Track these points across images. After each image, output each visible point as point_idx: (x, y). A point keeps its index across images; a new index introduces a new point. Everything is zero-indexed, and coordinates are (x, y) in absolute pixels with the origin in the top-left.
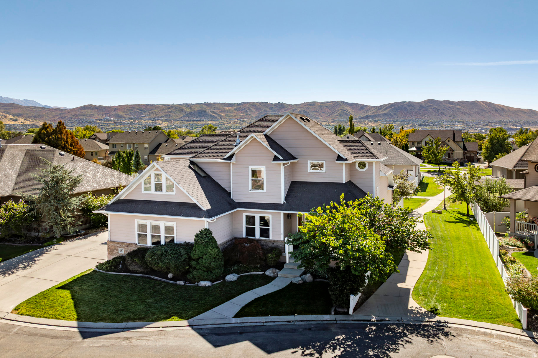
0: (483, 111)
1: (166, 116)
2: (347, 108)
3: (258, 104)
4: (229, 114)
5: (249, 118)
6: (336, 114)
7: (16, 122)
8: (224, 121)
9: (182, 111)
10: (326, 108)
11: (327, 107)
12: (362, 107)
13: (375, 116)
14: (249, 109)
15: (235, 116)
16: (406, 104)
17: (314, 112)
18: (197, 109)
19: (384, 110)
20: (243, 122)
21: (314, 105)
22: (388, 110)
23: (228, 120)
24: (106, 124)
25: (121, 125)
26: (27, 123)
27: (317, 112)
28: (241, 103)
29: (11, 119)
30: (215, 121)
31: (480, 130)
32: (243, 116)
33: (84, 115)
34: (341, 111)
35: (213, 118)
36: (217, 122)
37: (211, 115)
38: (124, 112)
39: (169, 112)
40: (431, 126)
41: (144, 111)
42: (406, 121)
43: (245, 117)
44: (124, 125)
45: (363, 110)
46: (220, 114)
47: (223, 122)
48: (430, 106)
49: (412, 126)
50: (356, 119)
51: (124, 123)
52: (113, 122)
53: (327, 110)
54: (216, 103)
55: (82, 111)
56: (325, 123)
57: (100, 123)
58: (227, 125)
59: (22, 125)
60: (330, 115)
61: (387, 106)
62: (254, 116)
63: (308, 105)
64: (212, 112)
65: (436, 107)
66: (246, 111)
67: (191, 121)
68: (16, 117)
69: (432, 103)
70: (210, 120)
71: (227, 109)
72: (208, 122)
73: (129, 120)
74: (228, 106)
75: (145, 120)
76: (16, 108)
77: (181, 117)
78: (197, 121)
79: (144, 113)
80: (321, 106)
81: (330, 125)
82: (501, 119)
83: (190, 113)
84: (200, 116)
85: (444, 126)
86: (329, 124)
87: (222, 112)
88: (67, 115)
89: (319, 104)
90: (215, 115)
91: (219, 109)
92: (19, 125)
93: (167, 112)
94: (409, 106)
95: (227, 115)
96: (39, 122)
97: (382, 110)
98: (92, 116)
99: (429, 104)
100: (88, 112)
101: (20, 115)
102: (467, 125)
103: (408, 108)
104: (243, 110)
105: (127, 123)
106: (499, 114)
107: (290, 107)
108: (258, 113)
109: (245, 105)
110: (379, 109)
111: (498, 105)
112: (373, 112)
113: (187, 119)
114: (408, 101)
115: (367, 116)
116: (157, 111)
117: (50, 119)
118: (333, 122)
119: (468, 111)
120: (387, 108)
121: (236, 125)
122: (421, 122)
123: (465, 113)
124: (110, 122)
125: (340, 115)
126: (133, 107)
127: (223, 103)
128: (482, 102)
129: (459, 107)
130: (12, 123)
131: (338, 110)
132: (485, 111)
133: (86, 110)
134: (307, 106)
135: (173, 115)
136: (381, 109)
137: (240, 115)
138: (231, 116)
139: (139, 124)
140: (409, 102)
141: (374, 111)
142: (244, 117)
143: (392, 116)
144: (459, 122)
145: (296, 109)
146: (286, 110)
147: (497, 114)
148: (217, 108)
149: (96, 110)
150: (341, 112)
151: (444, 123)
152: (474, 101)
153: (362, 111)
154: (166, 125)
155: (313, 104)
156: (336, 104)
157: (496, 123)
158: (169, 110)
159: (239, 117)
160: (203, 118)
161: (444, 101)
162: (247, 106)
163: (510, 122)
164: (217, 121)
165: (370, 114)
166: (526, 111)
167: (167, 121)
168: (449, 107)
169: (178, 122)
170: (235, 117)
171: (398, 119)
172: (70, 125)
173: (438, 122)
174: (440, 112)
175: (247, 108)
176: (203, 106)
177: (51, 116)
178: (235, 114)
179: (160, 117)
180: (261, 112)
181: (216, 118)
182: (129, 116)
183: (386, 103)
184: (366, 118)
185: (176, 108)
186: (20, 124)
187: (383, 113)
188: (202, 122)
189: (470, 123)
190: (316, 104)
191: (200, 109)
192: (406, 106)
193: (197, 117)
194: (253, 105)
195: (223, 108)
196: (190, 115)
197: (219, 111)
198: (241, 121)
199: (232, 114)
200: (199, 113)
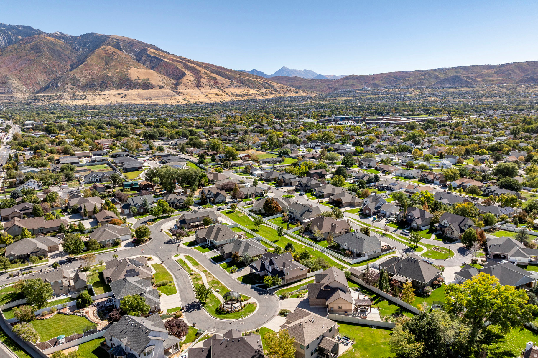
1: (419, 83)
3: (526, 64)
4: (487, 78)
5: (510, 83)
7: (297, 95)
8: (480, 87)
9: (436, 77)
14: (513, 71)
15: (493, 81)
18: (451, 74)
20: (502, 87)
23: (483, 86)
24: (363, 94)
25: (376, 95)
26: (305, 94)
29: (294, 91)
30: (469, 87)
32: (503, 80)
33: (347, 85)
35: (467, 84)
36: (471, 89)
37: (466, 81)
38: (380, 81)
39: (422, 79)
41: (399, 79)
43: (505, 81)
44: (379, 95)
46: (476, 79)
47: (477, 88)
51: (379, 92)
52: (370, 92)
54: (474, 66)
55: (345, 81)
57: (359, 93)
58: (482, 92)
59: (301, 97)
62: (517, 80)
64: (467, 77)
66: (509, 74)
67: (443, 88)
68: (297, 90)
70: (464, 87)
71: (486, 72)
72: (461, 89)
73: (384, 89)
74: (487, 68)
75: (398, 89)
76: (298, 81)
77: (434, 84)
78: (450, 88)
79: (398, 81)
83: (443, 80)
84: (454, 83)
87: (477, 77)
88: (334, 86)
90: (470, 81)
91: (476, 73)
92: (299, 97)
93: (420, 80)
95: (484, 81)
96: (313, 93)
98: (353, 85)
100: (351, 82)
101: (299, 88)
104: (504, 73)
105: (382, 93)
108: (523, 75)
109: (508, 67)
113: (439, 86)
116: (410, 78)
117: (321, 90)
121: (492, 92)
124: (368, 92)
126: (389, 75)
127: (482, 65)
130: (294, 95)
133: (349, 81)
135: (426, 82)
137: (499, 79)
138: (489, 80)
139: (392, 94)
142: (504, 82)
148: (474, 72)
149: (357, 80)
154: (418, 93)
158: (423, 77)
159: (498, 81)
160: (457, 85)
162: (511, 68)
164: (472, 87)
167: (419, 88)
169: (430, 90)
170: (493, 82)
172: (335, 96)
175: (511, 70)
176: (460, 70)
177: (322, 87)
178: (494, 79)
179: (413, 85)
180: (528, 75)
181: (471, 84)
182: (385, 85)
185: (430, 75)
186: (299, 95)
188: (455, 90)
191: (455, 74)
193: (450, 84)
194: (518, 66)
195: (482, 72)
196: (443, 81)
197: (476, 75)
198: (499, 86)
199: (490, 79)
200: (453, 79)
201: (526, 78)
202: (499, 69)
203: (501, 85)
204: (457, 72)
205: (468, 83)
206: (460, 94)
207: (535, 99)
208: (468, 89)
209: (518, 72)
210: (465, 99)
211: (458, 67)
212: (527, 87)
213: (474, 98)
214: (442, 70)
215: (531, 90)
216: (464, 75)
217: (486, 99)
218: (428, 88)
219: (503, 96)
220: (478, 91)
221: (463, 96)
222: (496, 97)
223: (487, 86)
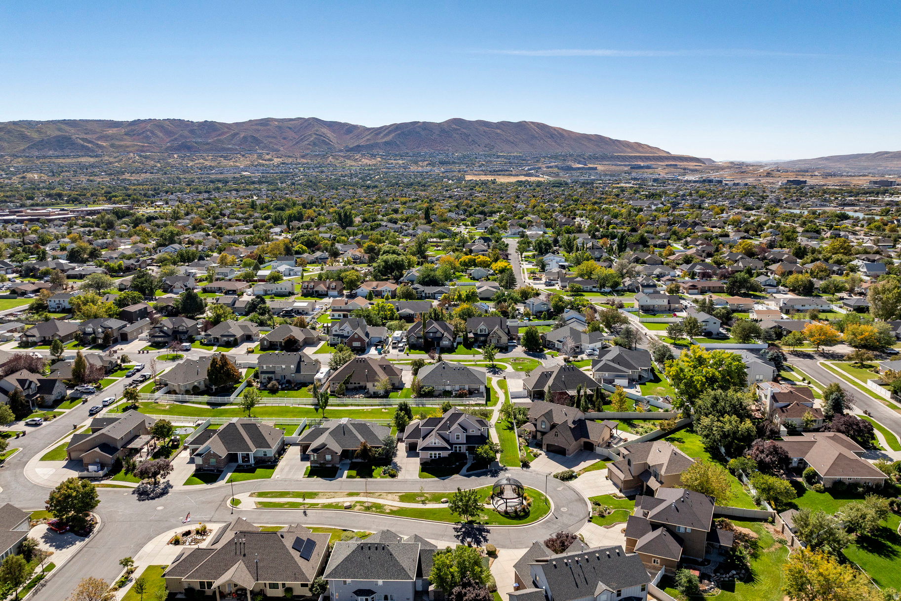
0: (533, 137)
2: (325, 130)
3: (168, 123)
4: (117, 143)
5: (155, 151)
6: (306, 142)
8: (110, 156)
9: (23, 137)
10: (288, 130)
11: (290, 128)
12: (349, 129)
13: (371, 147)
14: (152, 132)
15: (128, 147)
16: (419, 127)
17: (268, 137)
18: (51, 133)
19: (385, 135)
20: (146, 157)
21: (266, 125)
22: (391, 136)
23: (115, 155)
27: (275, 137)
28: (135, 121)
30: (91, 157)
31: (529, 170)
32: (143, 146)
34: (315, 136)
35: (87, 152)
36: (97, 159)
37: (83, 146)
40: (458, 163)
42: (421, 156)
43: (148, 148)
45: (351, 135)
46: (99, 143)
48: (456, 130)
49: (430, 164)
50: (341, 151)
53: (290, 134)
54: (87, 121)
56: (290, 160)
58: (116, 164)
60: (297, 143)
61: (390, 129)
62: (164, 147)
63: (256, 124)
64: (82, 139)
65: (464, 130)
66: (147, 137)
67: (44, 157)
69: (458, 122)
70: (83, 156)
71: (110, 132)
72: (80, 160)
74: (110, 127)
77: (24, 150)
78: (57, 157)
80: (279, 128)
81: (299, 164)
82: (559, 151)
83: (39, 142)
84: (62, 148)
85: (477, 165)
86: (298, 161)
87: (101, 138)
89: (276, 123)
90: (90, 145)
91: (95, 132)
94: (425, 129)
95: (112, 146)
97: (382, 135)
99: (454, 126)
102: (510, 163)
103: (423, 133)
104: (139, 134)
106: (555, 142)
107: (226, 130)
108: (168, 140)
109: (143, 125)
110: (377, 134)
111: (554, 129)
112: (368, 139)
113: (37, 154)
114: (421, 121)
115: (358, 146)
118: (303, 157)
119: (511, 139)
120: (389, 133)
121: (134, 165)
122: (442, 157)
123: (507, 141)
125: (315, 144)
127: (100, 121)
128: (532, 122)
129: (499, 131)
131: (310, 135)
132: (536, 138)
134: (257, 127)
136: (380, 133)
137: (137, 145)
138: (121, 146)
140: (424, 123)
141: (368, 137)
142: (145, 149)
143: (398, 146)
144: (498, 157)
145: (238, 134)
146: (219, 135)
147: (554, 143)
148: (91, 130)
150: (316, 138)
151: (476, 158)
152: (520, 122)
153: (348, 137)
155: (265, 123)
156: (306, 124)
157: (552, 157)
159: (136, 148)
160: (67, 151)
161: (477, 121)
162: (148, 127)
163: (571, 155)
164: (96, 156)
165: (362, 142)
166: (593, 138)
168: (485, 132)
169: (20, 159)
170: (128, 149)
171: (408, 151)
173: (468, 156)
174: (470, 140)
175: (148, 130)
176: (63, 126)
178: (128, 143)
180: (176, 139)
181: (93, 151)
183: (388, 124)
184: (357, 149)
185: (9, 132)
187: (384, 140)
188: (68, 160)
189: (515, 157)
190: (271, 123)
191: (59, 133)
192: (418, 130)
193: (56, 150)
194: (159, 125)
195: (103, 131)
196: (41, 145)
197: (95, 136)
198: (140, 156)
199: (122, 143)
200: (59, 141)
201: (176, 144)
202: (129, 128)
203: (142, 154)
204: (60, 130)
205: (88, 149)
206: (82, 167)
207: (203, 176)
208: (92, 160)
209: (160, 134)
210: (95, 175)
211: (59, 121)
212: (183, 158)
213: (111, 174)
214: (29, 124)
215: (191, 163)
216: (76, 135)
217: (131, 176)
218: (15, 156)
219: (155, 171)
220: (111, 163)
221: (89, 170)
222: (146, 172)
223: (121, 155)
